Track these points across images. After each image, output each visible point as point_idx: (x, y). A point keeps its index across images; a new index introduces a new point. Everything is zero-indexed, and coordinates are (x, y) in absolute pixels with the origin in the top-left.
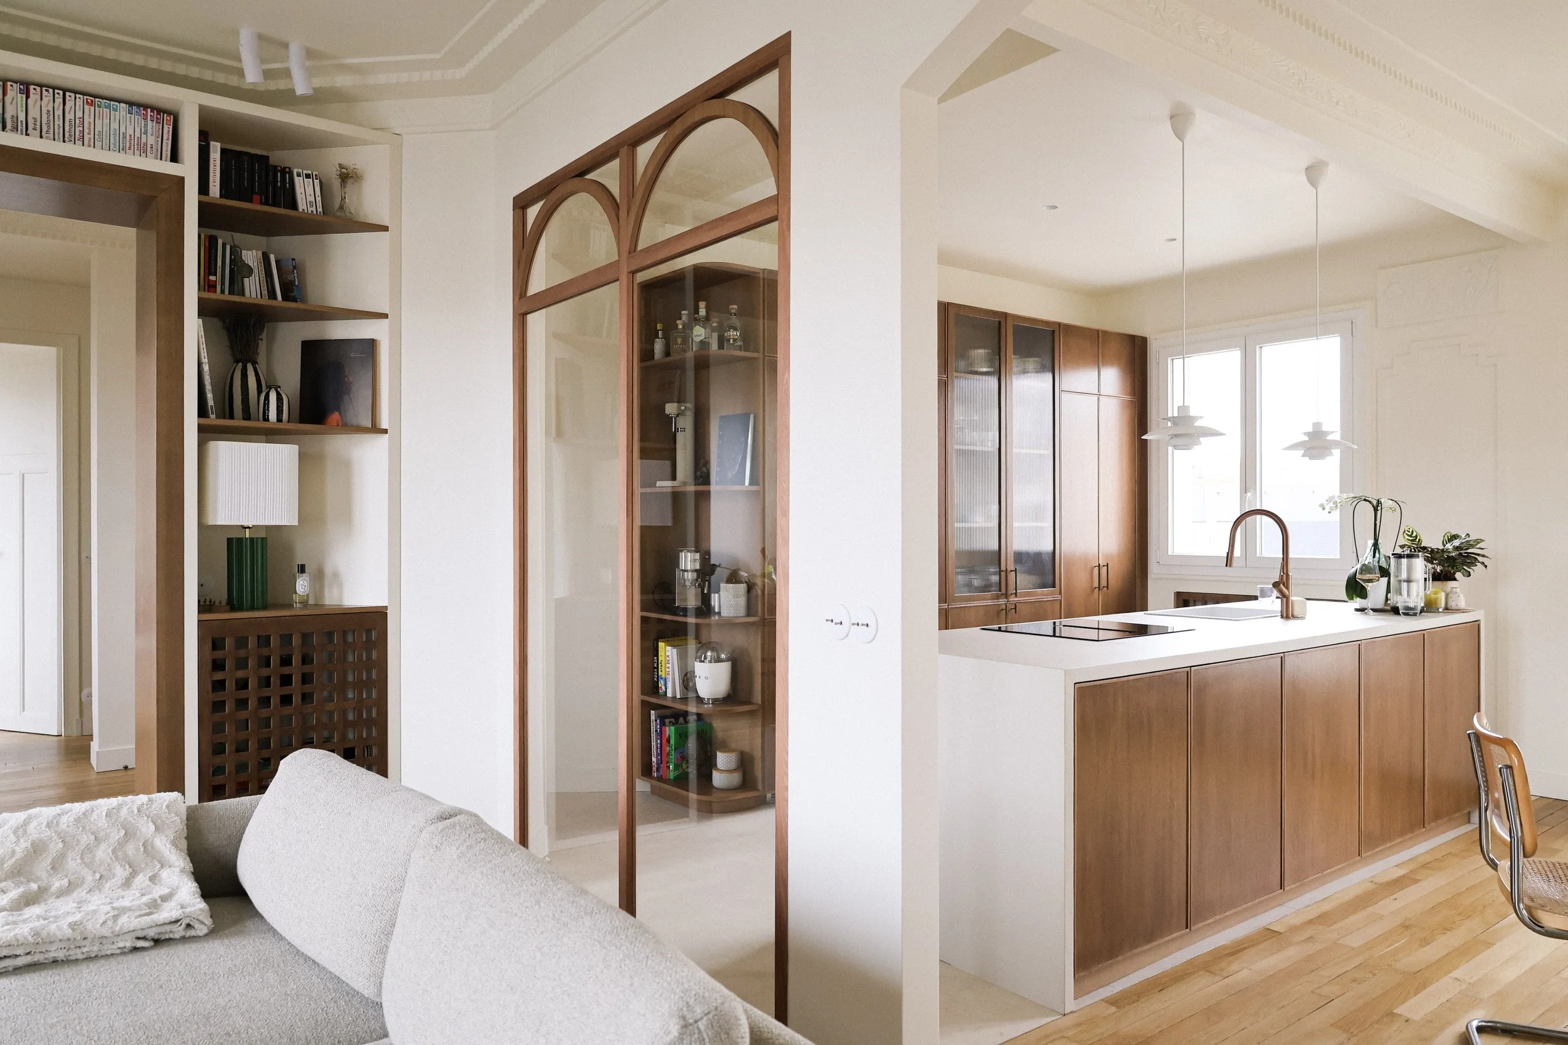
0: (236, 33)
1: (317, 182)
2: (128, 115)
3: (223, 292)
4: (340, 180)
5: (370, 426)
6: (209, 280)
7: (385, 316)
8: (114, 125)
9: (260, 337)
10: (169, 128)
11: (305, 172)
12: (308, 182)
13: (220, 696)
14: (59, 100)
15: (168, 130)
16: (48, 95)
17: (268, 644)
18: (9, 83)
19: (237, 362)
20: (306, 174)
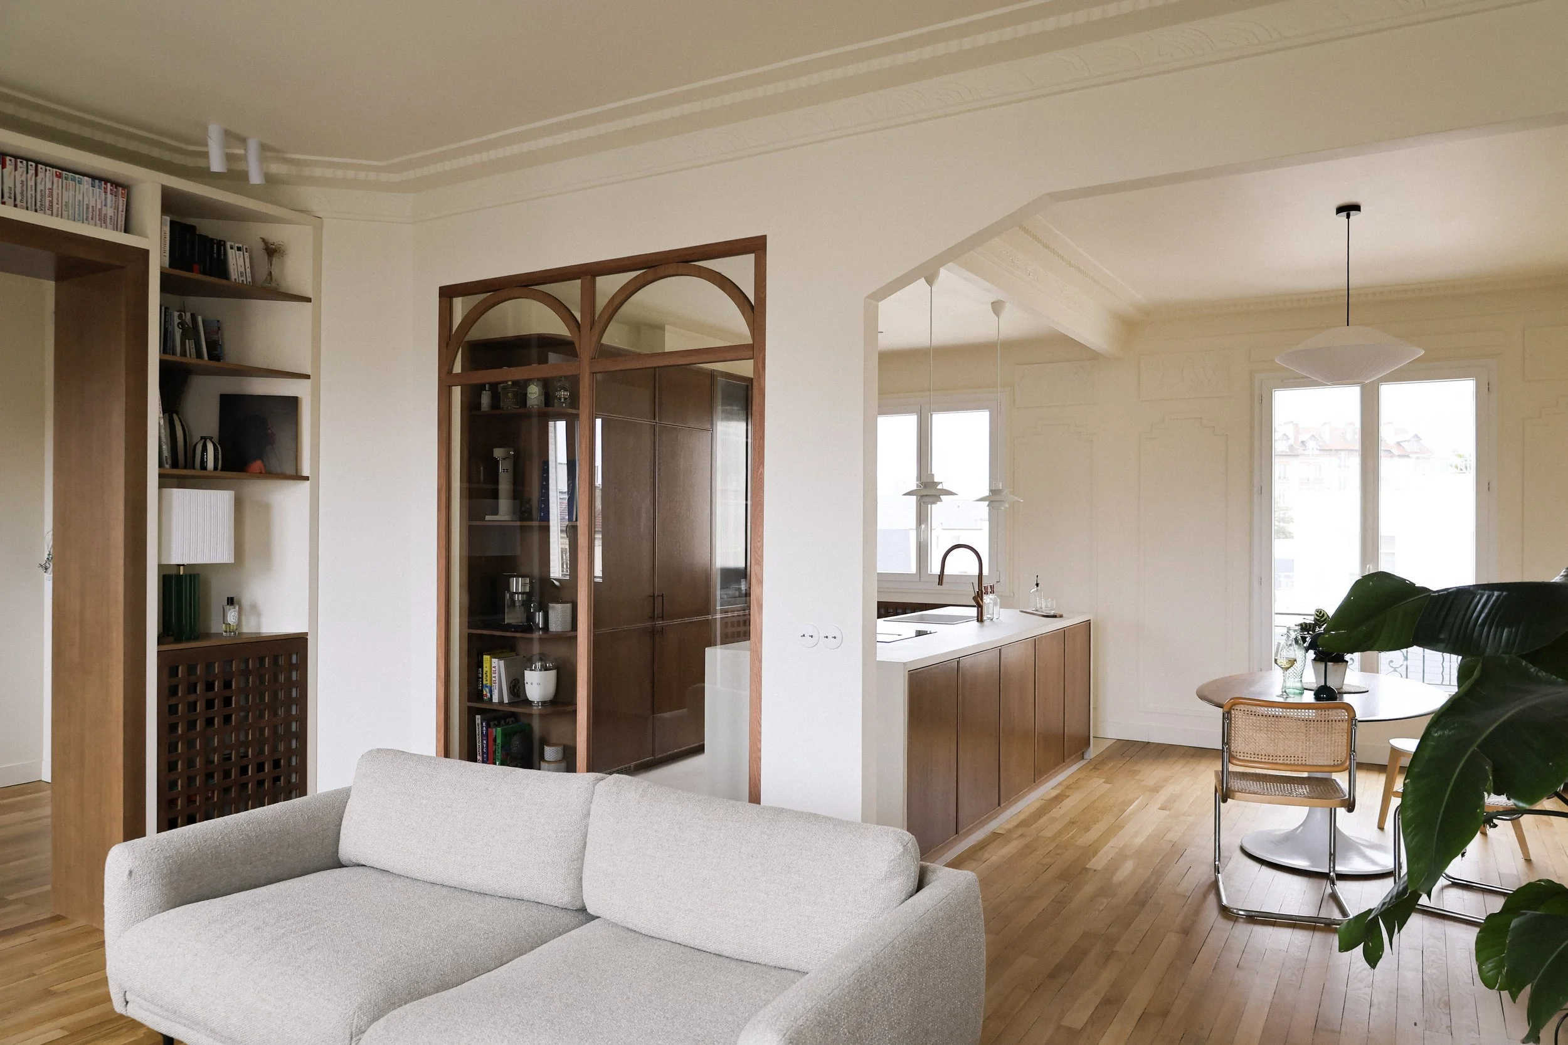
0: (207, 126)
1: (246, 254)
2: (91, 188)
4: (267, 254)
5: (292, 474)
7: (305, 377)
8: (79, 197)
12: (239, 254)
13: (173, 719)
14: (32, 172)
15: (122, 202)
16: (21, 166)
20: (237, 247)
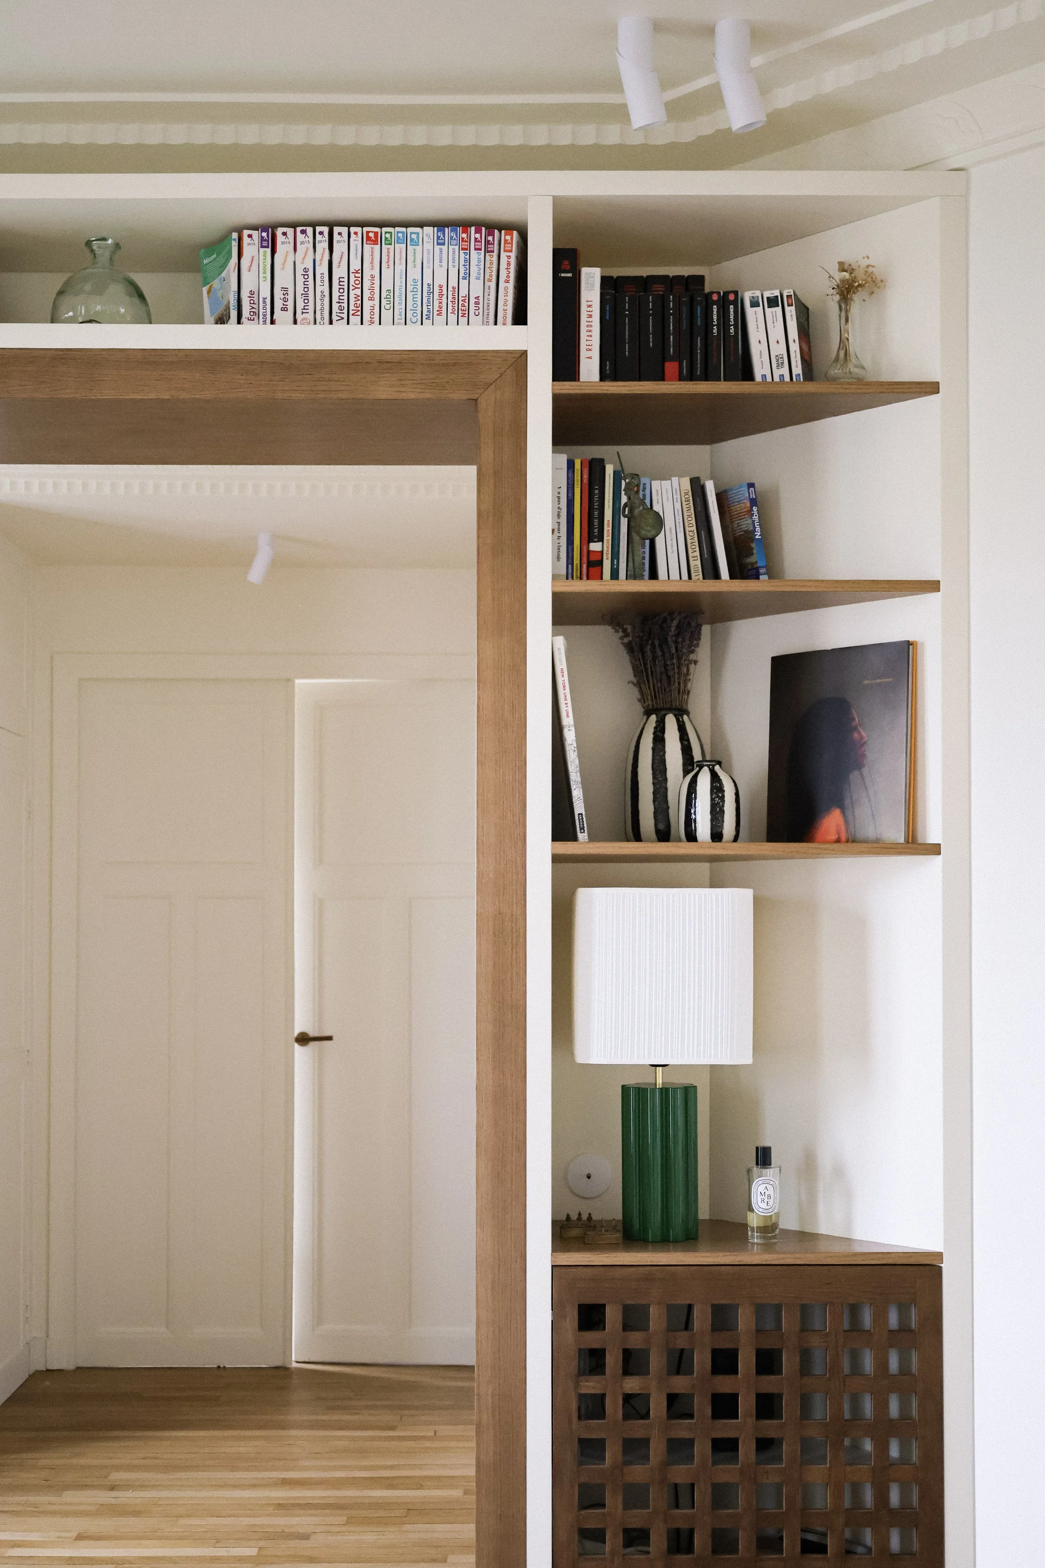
0: (611, 32)
1: (791, 311)
2: (437, 248)
3: (615, 575)
4: (838, 297)
5: (902, 840)
6: (589, 552)
7: (933, 586)
8: (414, 274)
9: (692, 657)
10: (509, 257)
11: (767, 294)
12: (774, 316)
13: (594, 1429)
14: (323, 245)
15: (509, 260)
16: (304, 240)
17: (687, 1325)
18: (246, 233)
19: (648, 713)
20: (768, 298)
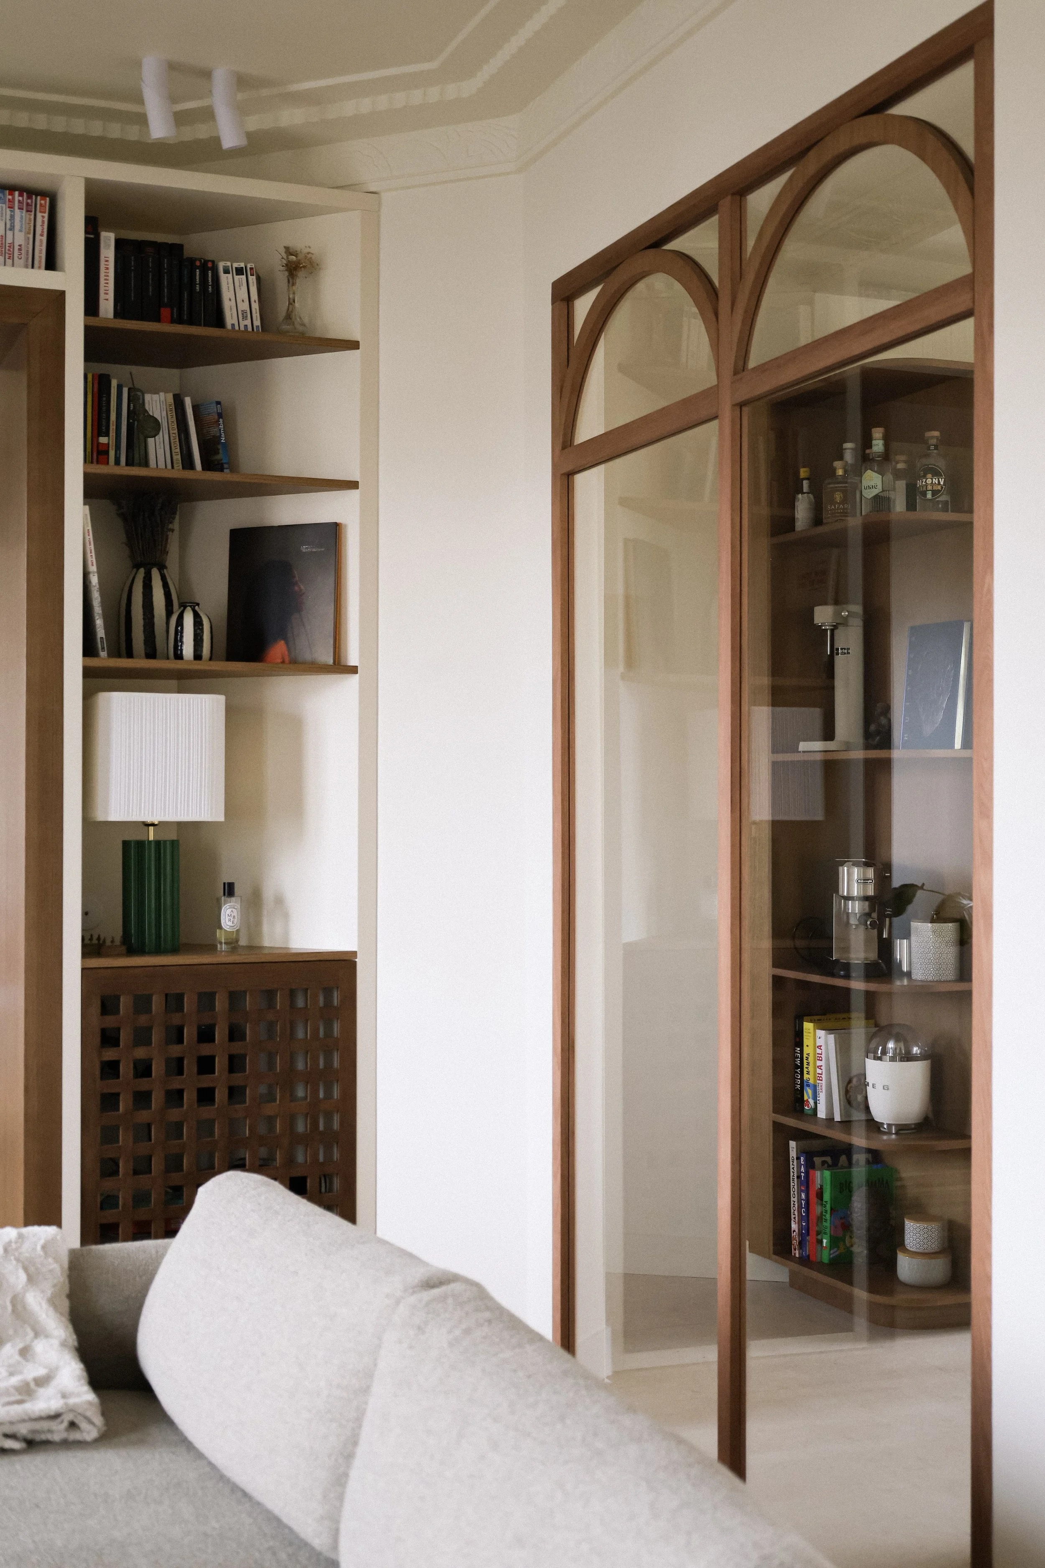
0: (137, 65)
1: (253, 279)
3: (117, 462)
4: (287, 273)
6: (99, 444)
7: (353, 485)
9: (170, 526)
10: (43, 217)
11: (235, 265)
12: (240, 281)
15: (42, 219)
17: (180, 1007)
19: (137, 566)
20: (236, 268)
